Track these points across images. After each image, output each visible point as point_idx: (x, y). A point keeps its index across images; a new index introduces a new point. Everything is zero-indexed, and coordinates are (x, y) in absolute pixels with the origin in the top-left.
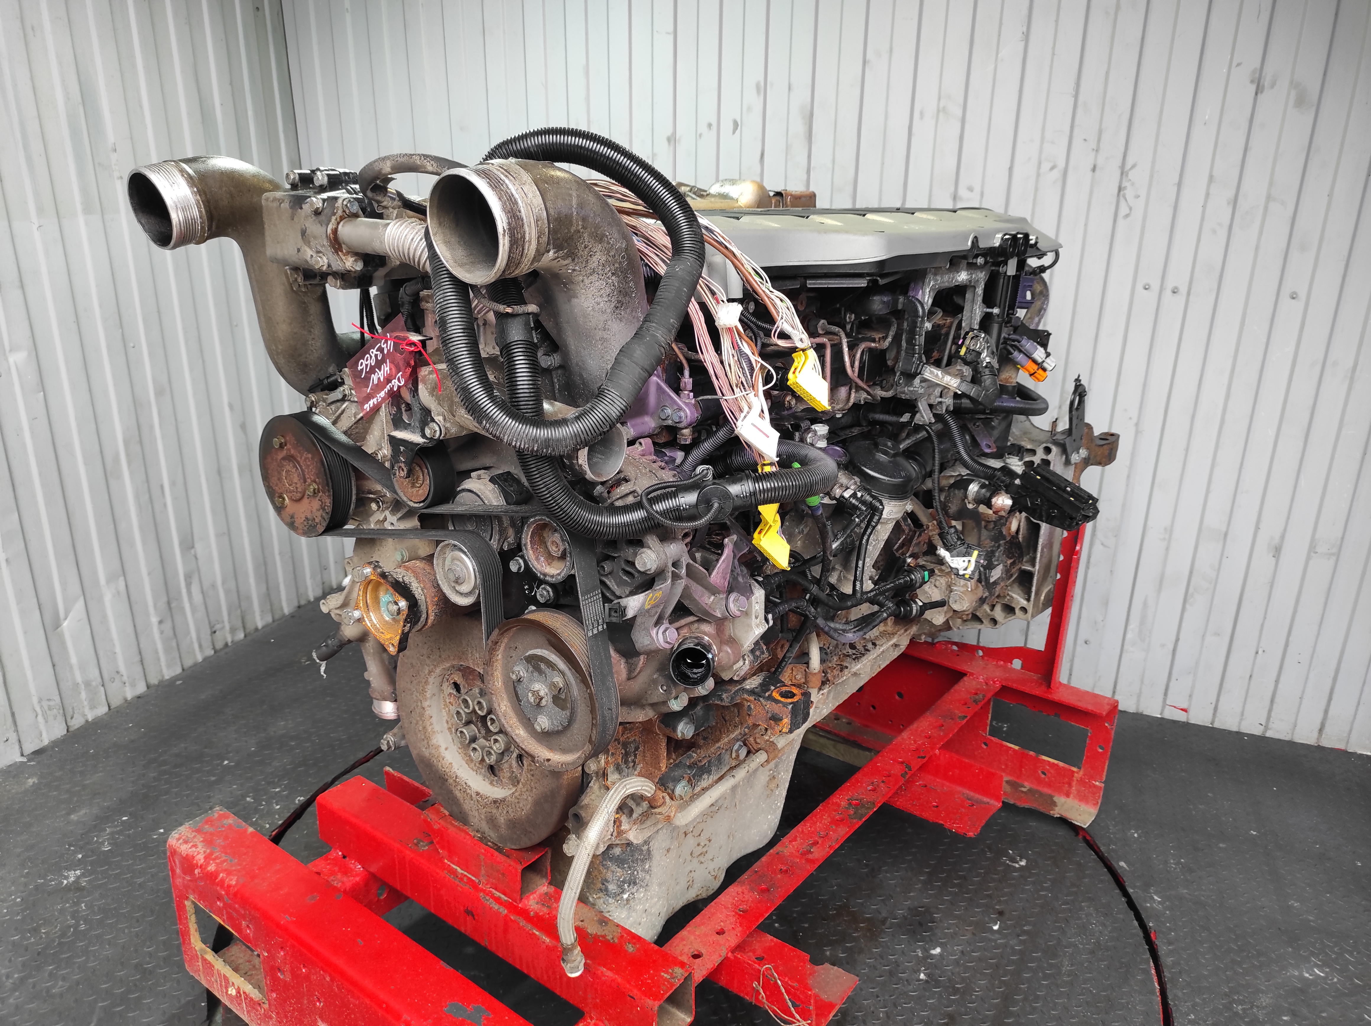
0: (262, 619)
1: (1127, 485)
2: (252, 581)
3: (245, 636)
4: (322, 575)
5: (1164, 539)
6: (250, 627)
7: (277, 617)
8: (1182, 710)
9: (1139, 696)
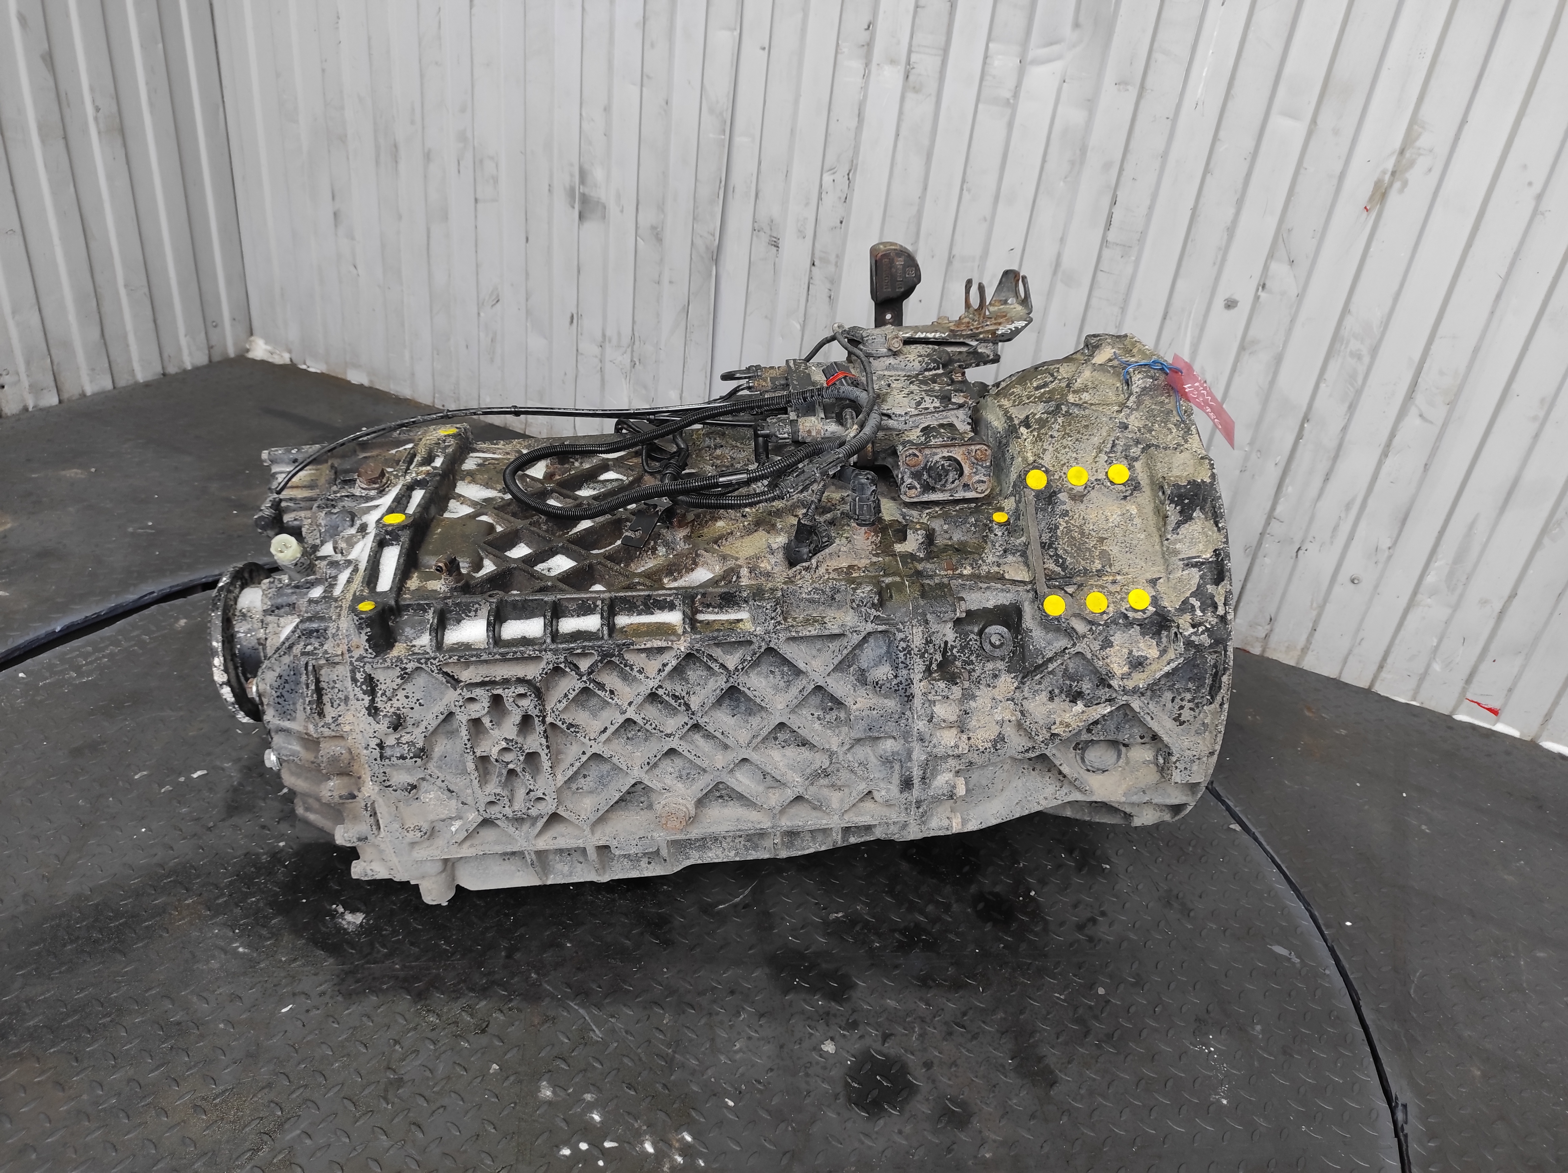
0: (91, 382)
1: (1492, 312)
2: (72, 317)
3: (60, 402)
4: (206, 333)
5: (1535, 418)
6: (71, 391)
7: (122, 383)
8: (1490, 710)
9: (1422, 678)
